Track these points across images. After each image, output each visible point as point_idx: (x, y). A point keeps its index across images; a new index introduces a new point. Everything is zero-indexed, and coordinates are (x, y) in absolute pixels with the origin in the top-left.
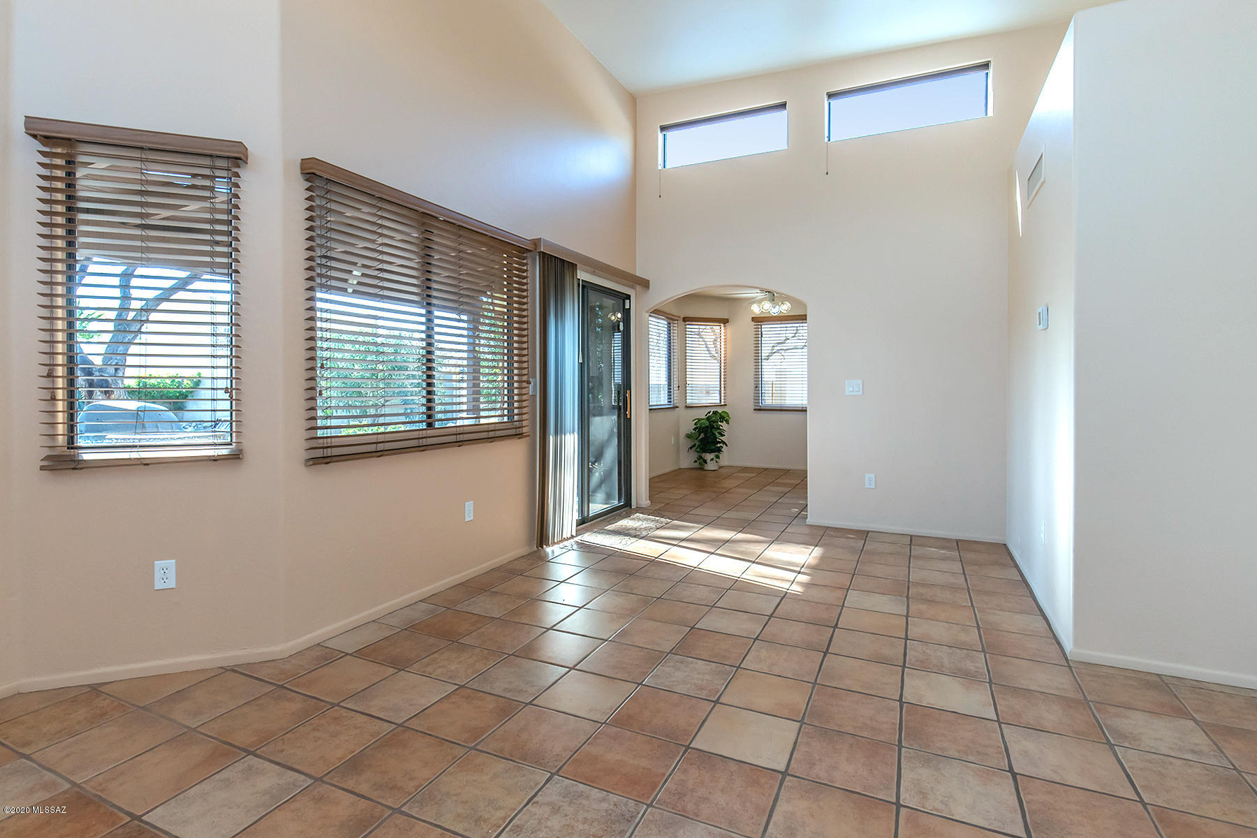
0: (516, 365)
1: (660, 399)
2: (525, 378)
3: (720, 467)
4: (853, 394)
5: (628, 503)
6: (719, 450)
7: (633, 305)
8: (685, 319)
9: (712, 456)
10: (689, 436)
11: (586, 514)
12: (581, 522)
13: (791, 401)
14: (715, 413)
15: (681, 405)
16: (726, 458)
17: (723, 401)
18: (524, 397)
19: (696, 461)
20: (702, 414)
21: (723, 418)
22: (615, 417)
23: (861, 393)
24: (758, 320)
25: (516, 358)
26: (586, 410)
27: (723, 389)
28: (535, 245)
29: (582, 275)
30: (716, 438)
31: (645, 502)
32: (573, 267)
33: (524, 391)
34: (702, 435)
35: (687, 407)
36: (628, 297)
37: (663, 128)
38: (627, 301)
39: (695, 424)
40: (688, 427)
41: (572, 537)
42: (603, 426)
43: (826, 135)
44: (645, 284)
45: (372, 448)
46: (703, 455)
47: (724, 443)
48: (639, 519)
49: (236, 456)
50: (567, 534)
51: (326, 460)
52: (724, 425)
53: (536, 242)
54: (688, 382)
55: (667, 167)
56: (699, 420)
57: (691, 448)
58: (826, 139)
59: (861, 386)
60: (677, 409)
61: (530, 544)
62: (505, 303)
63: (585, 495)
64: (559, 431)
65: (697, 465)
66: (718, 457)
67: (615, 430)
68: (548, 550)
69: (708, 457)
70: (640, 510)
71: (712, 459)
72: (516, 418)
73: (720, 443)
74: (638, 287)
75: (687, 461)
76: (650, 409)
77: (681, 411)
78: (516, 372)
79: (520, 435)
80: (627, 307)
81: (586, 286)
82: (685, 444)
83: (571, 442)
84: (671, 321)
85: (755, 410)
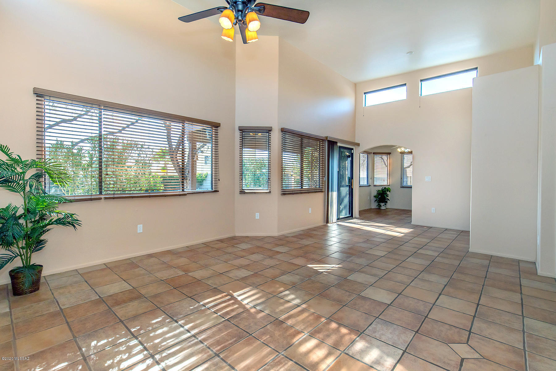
0: (321, 172)
1: (364, 182)
2: (323, 176)
3: (386, 209)
4: (428, 181)
5: (352, 216)
6: (386, 202)
7: (354, 152)
8: (374, 153)
9: (383, 204)
10: (375, 197)
11: (339, 217)
12: (338, 219)
13: (409, 184)
14: (385, 188)
15: (372, 185)
16: (389, 205)
17: (388, 184)
18: (323, 181)
19: (377, 206)
20: (380, 188)
21: (388, 190)
22: (348, 188)
23: (430, 180)
24: (403, 153)
25: (321, 170)
26: (339, 185)
27: (388, 179)
28: (327, 138)
29: (339, 144)
30: (385, 197)
31: (358, 216)
32: (336, 143)
33: (323, 179)
34: (380, 196)
35: (374, 186)
36: (353, 149)
37: (365, 93)
38: (352, 150)
39: (377, 192)
40: (374, 193)
41: (335, 222)
42: (345, 191)
43: (420, 93)
44: (358, 145)
45: (291, 192)
46: (380, 203)
47: (388, 199)
48: (355, 220)
49: (270, 192)
50: (334, 221)
51: (284, 194)
52: (388, 193)
53: (327, 137)
54: (375, 177)
55: (366, 106)
56: (379, 190)
57: (375, 201)
58: (420, 96)
59: (431, 178)
60: (370, 186)
61: (324, 222)
62: (318, 155)
63: (339, 212)
64: (332, 191)
65: (377, 207)
66: (385, 204)
67: (348, 193)
68: (329, 225)
69: (382, 204)
70: (355, 218)
71: (383, 205)
72: (321, 187)
73: (387, 199)
74: (356, 146)
75: (374, 205)
76: (360, 186)
77: (372, 187)
78: (321, 174)
79: (322, 192)
80: (352, 152)
81: (340, 147)
82: (373, 199)
83: (335, 194)
84: (369, 154)
85: (401, 187)
